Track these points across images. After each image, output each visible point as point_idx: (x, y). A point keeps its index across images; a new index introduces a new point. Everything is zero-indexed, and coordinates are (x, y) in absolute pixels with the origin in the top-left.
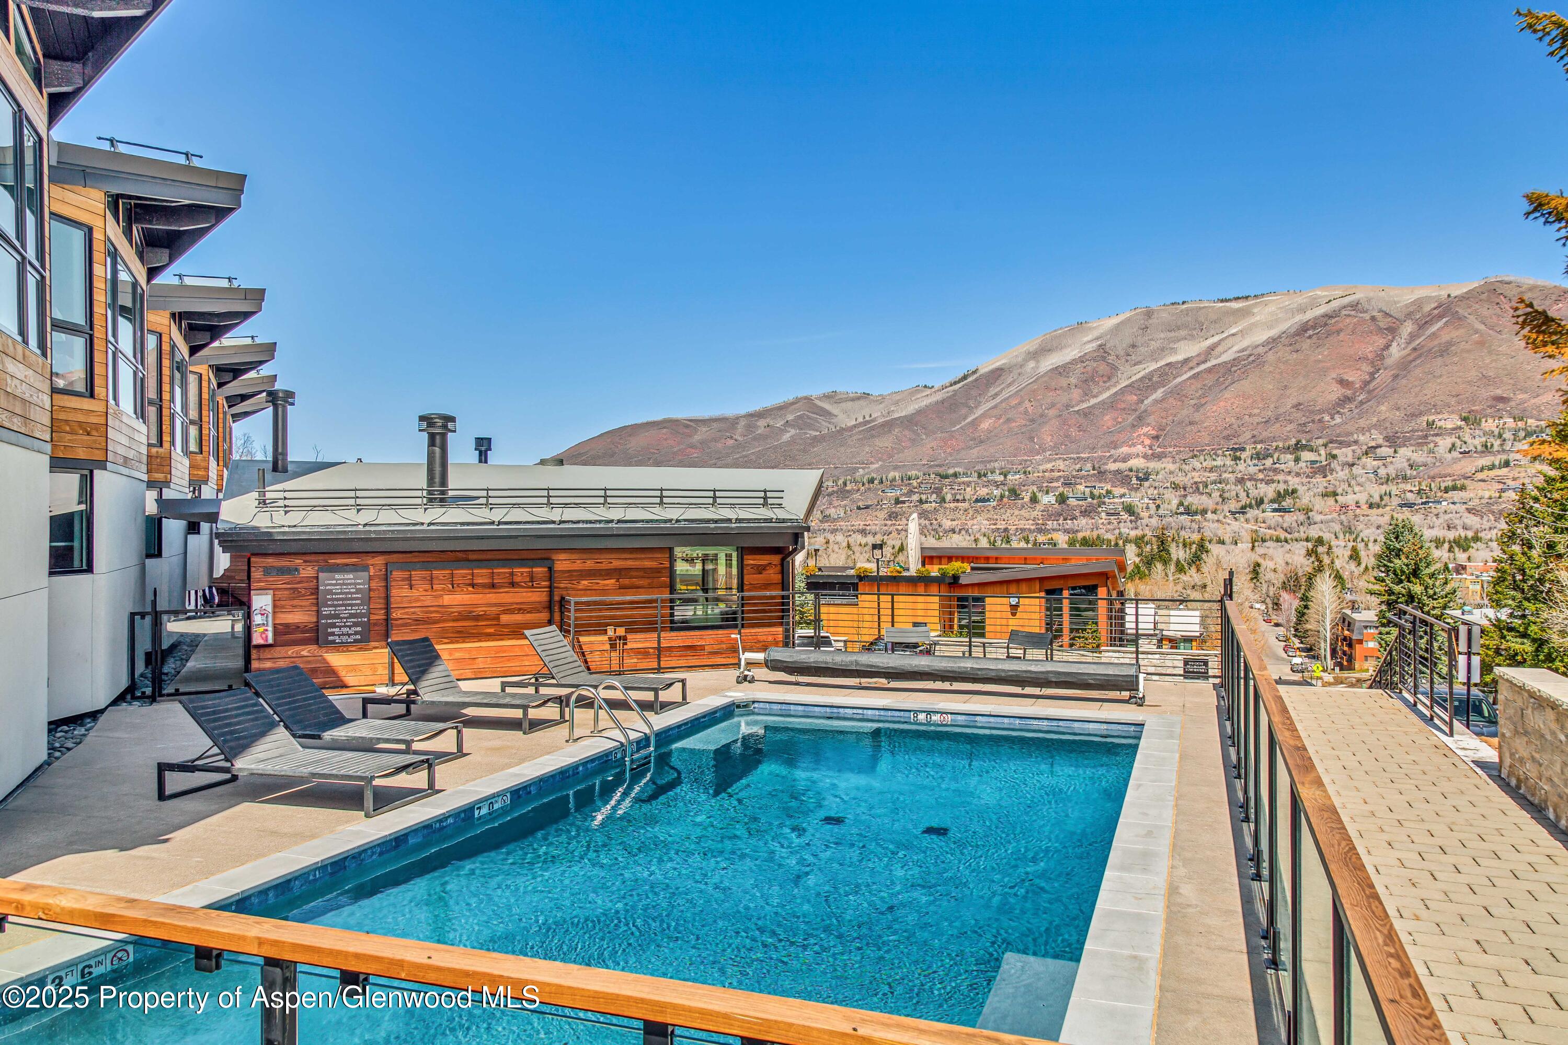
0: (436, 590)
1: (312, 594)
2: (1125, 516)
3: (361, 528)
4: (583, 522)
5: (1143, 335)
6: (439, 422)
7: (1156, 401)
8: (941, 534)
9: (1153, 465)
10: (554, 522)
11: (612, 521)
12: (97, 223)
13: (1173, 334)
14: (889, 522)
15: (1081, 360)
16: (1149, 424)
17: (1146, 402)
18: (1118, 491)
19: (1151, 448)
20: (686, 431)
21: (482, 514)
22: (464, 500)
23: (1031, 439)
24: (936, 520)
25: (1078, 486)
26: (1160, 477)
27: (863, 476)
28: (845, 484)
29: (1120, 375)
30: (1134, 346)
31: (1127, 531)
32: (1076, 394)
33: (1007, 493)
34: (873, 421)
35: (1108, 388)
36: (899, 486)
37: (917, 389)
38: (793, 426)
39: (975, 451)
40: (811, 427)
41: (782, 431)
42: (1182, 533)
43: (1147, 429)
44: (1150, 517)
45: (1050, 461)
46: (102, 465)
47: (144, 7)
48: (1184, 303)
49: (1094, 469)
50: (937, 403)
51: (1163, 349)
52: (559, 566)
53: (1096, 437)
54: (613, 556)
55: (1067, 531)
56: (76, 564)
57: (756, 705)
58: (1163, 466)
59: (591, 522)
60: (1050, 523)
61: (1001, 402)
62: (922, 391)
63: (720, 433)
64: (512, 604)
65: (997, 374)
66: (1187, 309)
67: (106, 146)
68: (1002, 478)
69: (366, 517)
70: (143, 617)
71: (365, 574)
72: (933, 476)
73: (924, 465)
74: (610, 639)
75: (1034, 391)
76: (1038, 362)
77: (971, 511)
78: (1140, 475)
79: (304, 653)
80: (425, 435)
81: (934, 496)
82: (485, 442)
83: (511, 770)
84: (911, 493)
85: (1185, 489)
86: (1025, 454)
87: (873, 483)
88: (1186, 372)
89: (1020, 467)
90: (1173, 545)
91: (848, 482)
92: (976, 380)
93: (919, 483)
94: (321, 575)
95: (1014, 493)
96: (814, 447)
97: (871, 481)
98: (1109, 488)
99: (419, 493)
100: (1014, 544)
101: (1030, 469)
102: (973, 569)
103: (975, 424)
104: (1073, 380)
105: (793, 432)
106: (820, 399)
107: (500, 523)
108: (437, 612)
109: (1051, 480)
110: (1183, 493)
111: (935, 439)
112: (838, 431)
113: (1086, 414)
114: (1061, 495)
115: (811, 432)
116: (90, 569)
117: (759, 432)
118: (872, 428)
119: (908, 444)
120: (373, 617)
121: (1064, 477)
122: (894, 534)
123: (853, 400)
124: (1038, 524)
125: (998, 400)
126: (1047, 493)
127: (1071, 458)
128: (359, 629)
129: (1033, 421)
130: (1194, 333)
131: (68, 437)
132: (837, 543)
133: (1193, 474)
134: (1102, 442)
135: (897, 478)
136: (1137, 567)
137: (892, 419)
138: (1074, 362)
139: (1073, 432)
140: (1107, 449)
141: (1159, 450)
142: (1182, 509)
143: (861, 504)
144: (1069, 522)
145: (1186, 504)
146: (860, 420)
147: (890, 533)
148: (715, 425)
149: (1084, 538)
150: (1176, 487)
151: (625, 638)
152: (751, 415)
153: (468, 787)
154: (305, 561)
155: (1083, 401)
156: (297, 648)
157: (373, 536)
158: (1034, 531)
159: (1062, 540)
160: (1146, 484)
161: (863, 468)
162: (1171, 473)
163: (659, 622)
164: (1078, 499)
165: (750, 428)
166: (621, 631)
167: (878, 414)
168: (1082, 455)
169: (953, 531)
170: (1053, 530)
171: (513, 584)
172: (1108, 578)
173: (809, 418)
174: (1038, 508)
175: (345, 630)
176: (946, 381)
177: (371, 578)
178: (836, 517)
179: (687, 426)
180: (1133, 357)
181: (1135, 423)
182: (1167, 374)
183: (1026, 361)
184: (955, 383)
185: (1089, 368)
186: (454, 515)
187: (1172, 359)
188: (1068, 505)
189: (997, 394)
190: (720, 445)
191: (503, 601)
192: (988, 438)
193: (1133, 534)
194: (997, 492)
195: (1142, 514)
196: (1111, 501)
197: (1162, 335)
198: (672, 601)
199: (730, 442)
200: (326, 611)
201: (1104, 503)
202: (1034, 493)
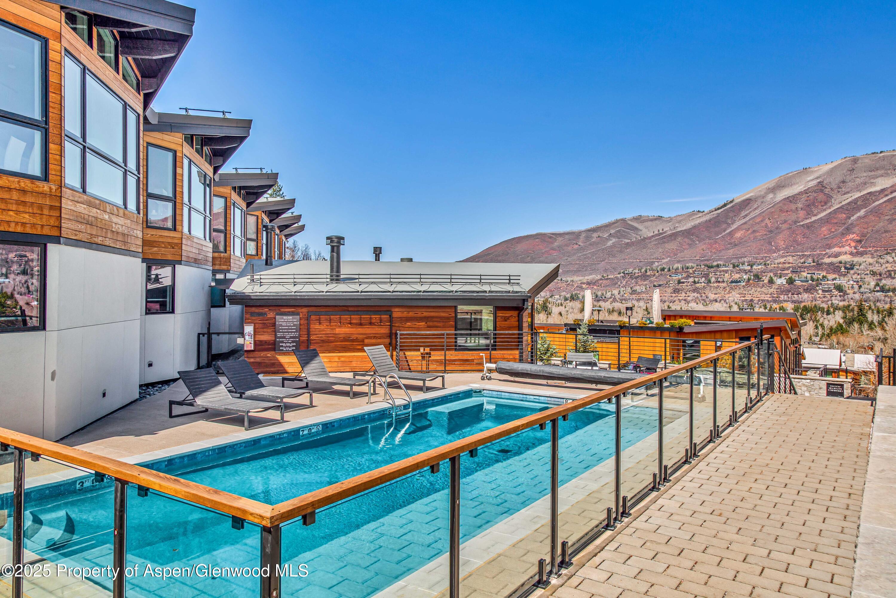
0: (332, 326)
1: (273, 326)
2: (836, 292)
3: (293, 293)
4: (405, 292)
5: (851, 175)
6: (336, 240)
7: (860, 218)
8: (708, 303)
9: (856, 259)
10: (390, 292)
11: (420, 291)
12: (178, 148)
13: (873, 173)
14: (674, 295)
15: (806, 192)
16: (854, 233)
17: (852, 218)
18: (831, 276)
19: (855, 248)
20: (550, 240)
21: (354, 287)
22: (350, 280)
23: (770, 243)
24: (705, 293)
25: (802, 273)
26: (862, 267)
27: (658, 266)
28: (646, 271)
29: (833, 201)
30: (843, 182)
31: (837, 302)
32: (802, 214)
33: (752, 277)
34: (664, 233)
35: (825, 210)
36: (680, 273)
37: (693, 214)
38: (614, 237)
39: (731, 251)
40: (625, 237)
41: (607, 239)
42: (878, 304)
43: (853, 236)
44: (854, 293)
45: (783, 257)
46: (180, 262)
47: (174, 52)
48: (881, 152)
49: (814, 262)
50: (706, 221)
51: (865, 184)
52: (395, 315)
53: (816, 241)
54: (424, 310)
55: (793, 302)
56: (168, 309)
57: (485, 391)
58: (864, 260)
59: (409, 292)
60: (782, 296)
61: (750, 220)
62: (697, 214)
63: (570, 241)
64: (371, 334)
65: (747, 203)
66: (883, 157)
67: (183, 112)
68: (749, 268)
69: (298, 288)
70: (204, 336)
71: (298, 317)
72: (703, 267)
73: (697, 260)
74: (422, 354)
75: (772, 212)
76: (775, 194)
77: (728, 289)
78: (847, 266)
79: (269, 355)
80: (329, 247)
81: (703, 279)
82: (378, 249)
83: (328, 415)
84: (688, 277)
85: (880, 275)
86: (765, 253)
87: (664, 271)
88: (882, 198)
89: (761, 261)
90: (870, 312)
91: (648, 270)
92: (732, 207)
93: (694, 271)
94: (277, 317)
95: (757, 277)
96: (627, 249)
97: (663, 269)
98: (824, 274)
99: (325, 276)
100: (757, 310)
101: (768, 262)
102: (696, 323)
103: (731, 234)
104: (800, 205)
105: (614, 240)
106: (631, 220)
107: (362, 292)
108: (332, 337)
109: (784, 269)
110: (879, 277)
111: (705, 244)
112: (642, 240)
113: (808, 226)
114: (790, 279)
115: (625, 240)
116: (173, 312)
117: (593, 240)
118: (664, 238)
119: (687, 247)
120: (301, 338)
121: (792, 267)
122: (677, 302)
123: (652, 220)
124: (773, 297)
125: (747, 219)
126: (780, 277)
127: (797, 255)
128: (295, 344)
129: (771, 232)
130: (889, 172)
131: (163, 249)
132: (640, 307)
133: (887, 265)
134: (820, 245)
135: (680, 268)
136: (841, 326)
137: (677, 232)
138: (801, 193)
139: (799, 238)
140: (823, 249)
141: (862, 249)
142: (878, 288)
143: (656, 284)
144: (795, 296)
145: (881, 285)
146: (656, 232)
147: (675, 301)
148: (567, 237)
149: (805, 306)
150: (874, 274)
151: (430, 354)
152: (589, 230)
153: (302, 421)
154: (270, 310)
155: (806, 219)
156: (265, 353)
157: (298, 297)
158: (771, 301)
159: (789, 307)
160: (852, 272)
161: (658, 262)
162: (870, 264)
163: (445, 346)
164: (802, 281)
165: (588, 238)
166: (427, 350)
167: (668, 229)
168: (806, 253)
169: (716, 301)
170: (784, 301)
171: (371, 324)
172: (781, 331)
173: (624, 231)
174: (774, 287)
175: (288, 344)
176: (713, 208)
177: (300, 319)
178: (640, 291)
179: (551, 237)
180: (843, 189)
181: (844, 232)
182: (868, 200)
183: (767, 193)
184: (719, 209)
185: (811, 197)
186: (342, 287)
187: (872, 189)
188: (795, 285)
189: (746, 215)
190: (569, 248)
191: (367, 332)
192: (740, 243)
193: (841, 304)
194: (745, 277)
195: (848, 291)
196: (826, 282)
197: (865, 174)
198: (456, 334)
199: (576, 247)
200: (279, 334)
201: (821, 284)
202: (771, 277)
